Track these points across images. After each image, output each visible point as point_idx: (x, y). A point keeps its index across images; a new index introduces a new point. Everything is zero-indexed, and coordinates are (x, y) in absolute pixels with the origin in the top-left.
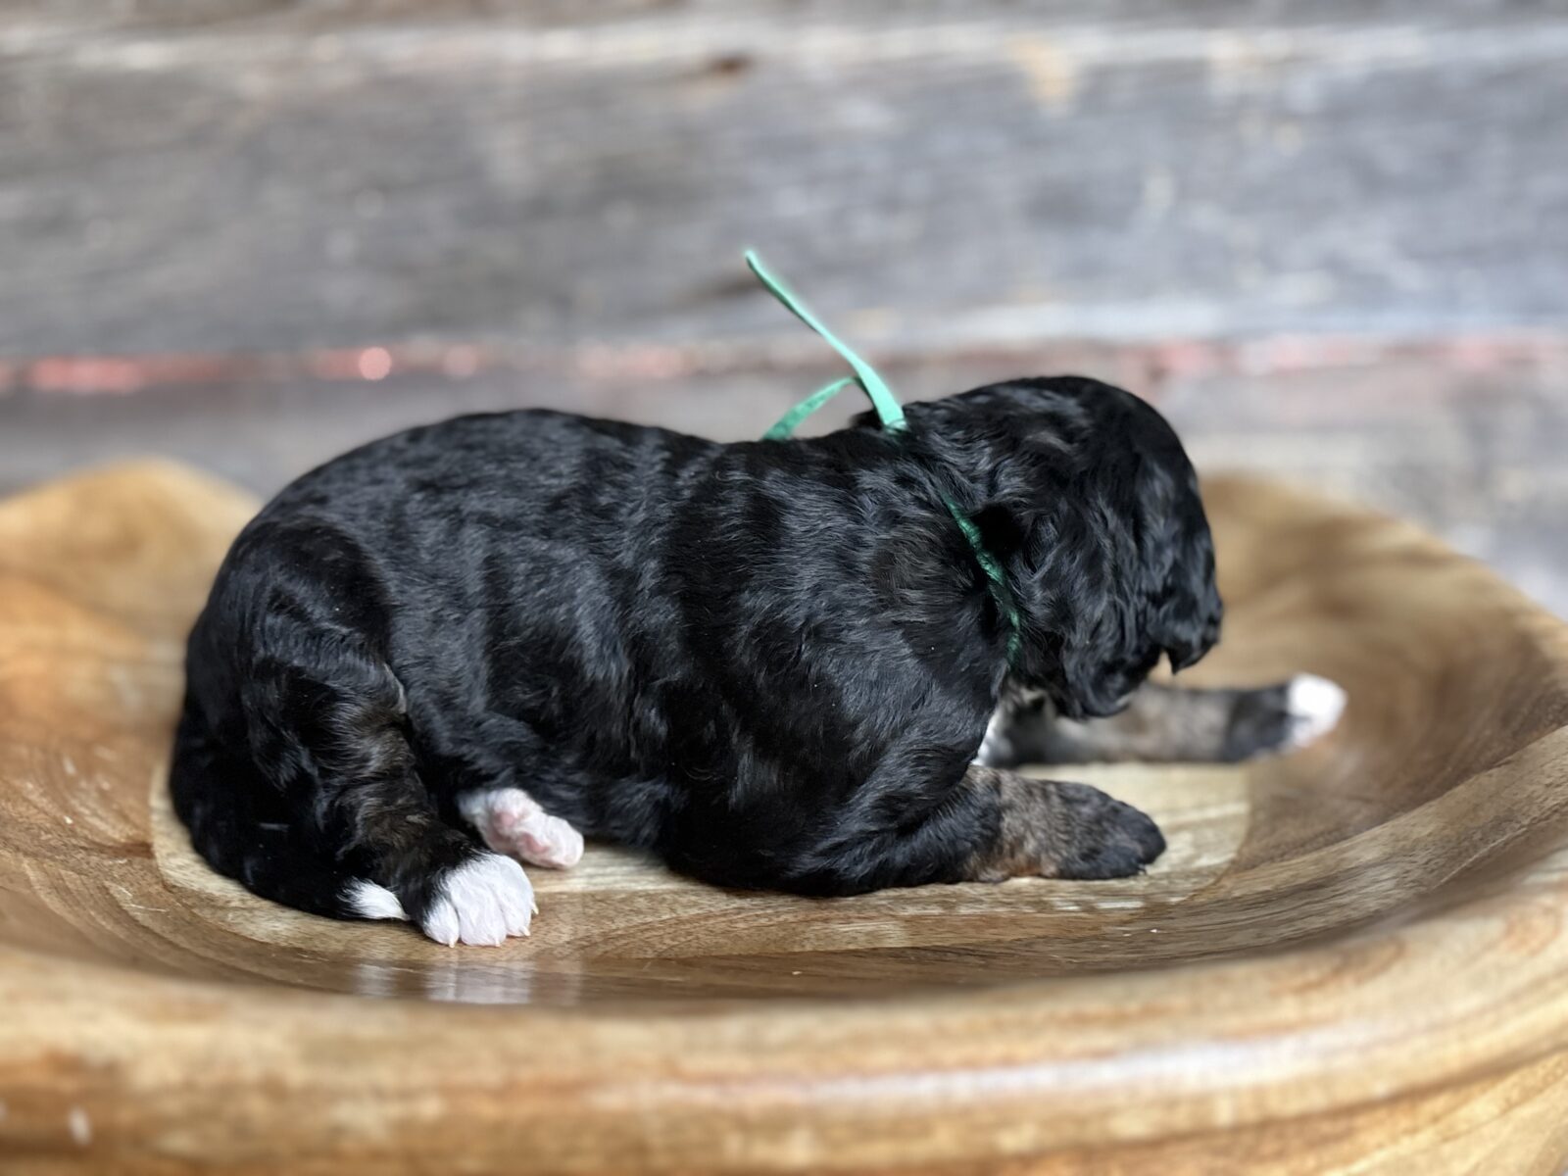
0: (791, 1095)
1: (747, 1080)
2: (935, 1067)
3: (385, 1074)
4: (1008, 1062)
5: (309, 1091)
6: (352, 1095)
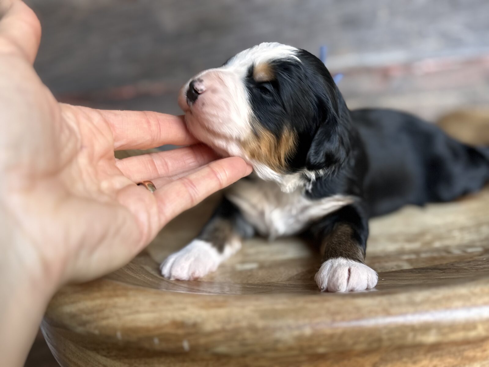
3: (291, 322)
5: (265, 329)
6: (280, 329)
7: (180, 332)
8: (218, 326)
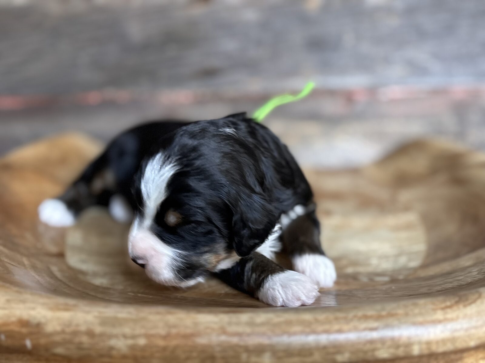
0: (264, 341)
1: (249, 335)
2: (314, 332)
4: (340, 331)
5: (102, 335)
6: (116, 336)
7: (24, 330)
8: (58, 328)
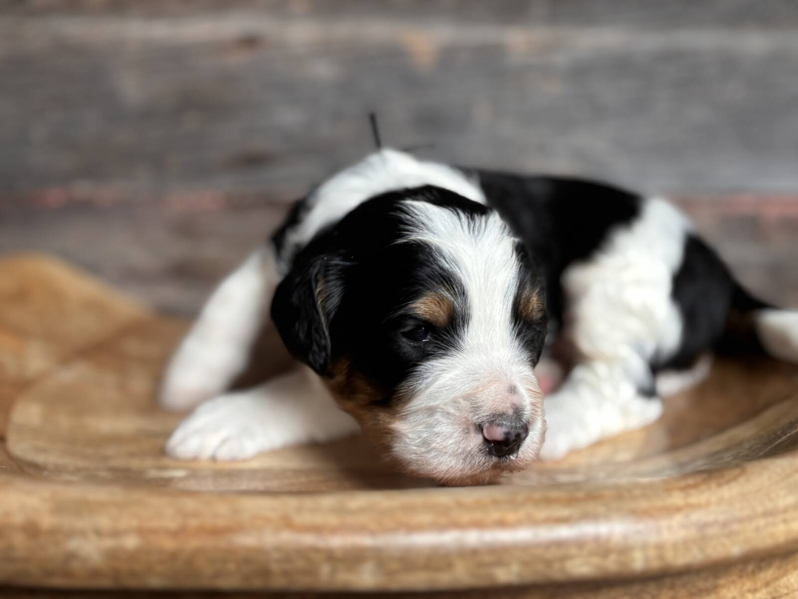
0: (366, 541)
1: (334, 530)
2: (456, 525)
3: (104, 521)
4: (502, 524)
5: (54, 532)
6: (82, 534)
